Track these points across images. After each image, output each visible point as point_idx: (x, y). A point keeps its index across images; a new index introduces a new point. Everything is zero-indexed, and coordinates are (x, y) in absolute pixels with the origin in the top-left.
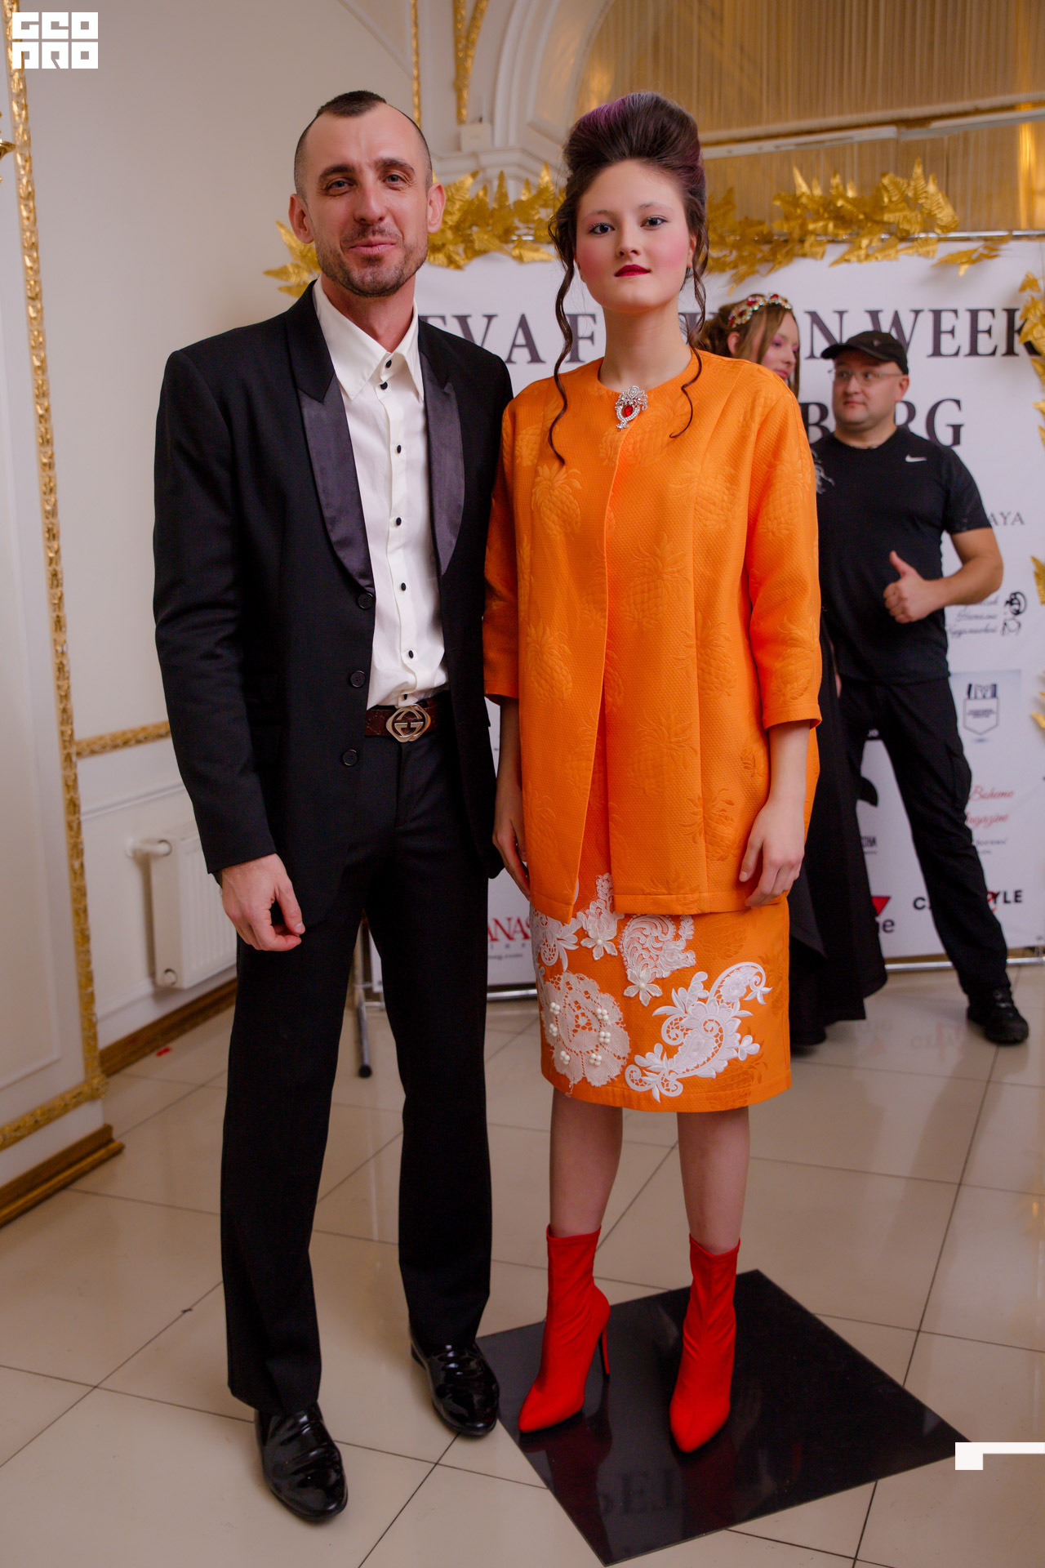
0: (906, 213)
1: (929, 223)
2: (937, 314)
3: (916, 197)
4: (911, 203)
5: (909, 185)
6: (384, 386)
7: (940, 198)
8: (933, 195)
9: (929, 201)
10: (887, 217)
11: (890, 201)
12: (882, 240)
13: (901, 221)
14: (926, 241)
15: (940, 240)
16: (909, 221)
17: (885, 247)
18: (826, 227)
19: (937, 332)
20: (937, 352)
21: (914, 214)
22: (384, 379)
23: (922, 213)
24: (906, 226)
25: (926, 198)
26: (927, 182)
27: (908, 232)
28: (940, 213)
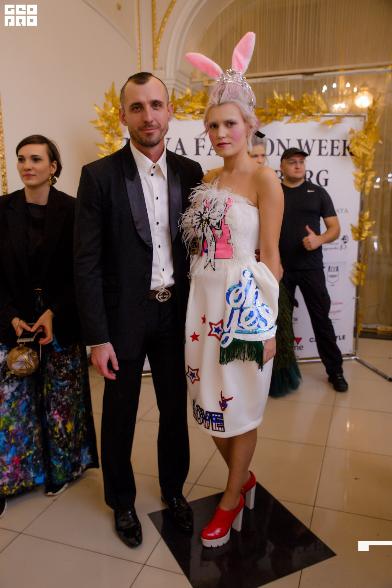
0: (311, 106)
1: (318, 110)
2: (320, 141)
3: (314, 101)
4: (312, 103)
5: (312, 97)
6: (152, 175)
7: (322, 102)
8: (319, 100)
9: (318, 103)
10: (305, 108)
11: (306, 102)
12: (303, 116)
13: (309, 109)
14: (317, 116)
15: (322, 116)
16: (312, 109)
17: (303, 118)
18: (284, 111)
19: (320, 147)
20: (320, 154)
21: (313, 107)
22: (152, 172)
23: (316, 107)
24: (311, 111)
26: (318, 96)
27: (311, 113)
28: (322, 106)
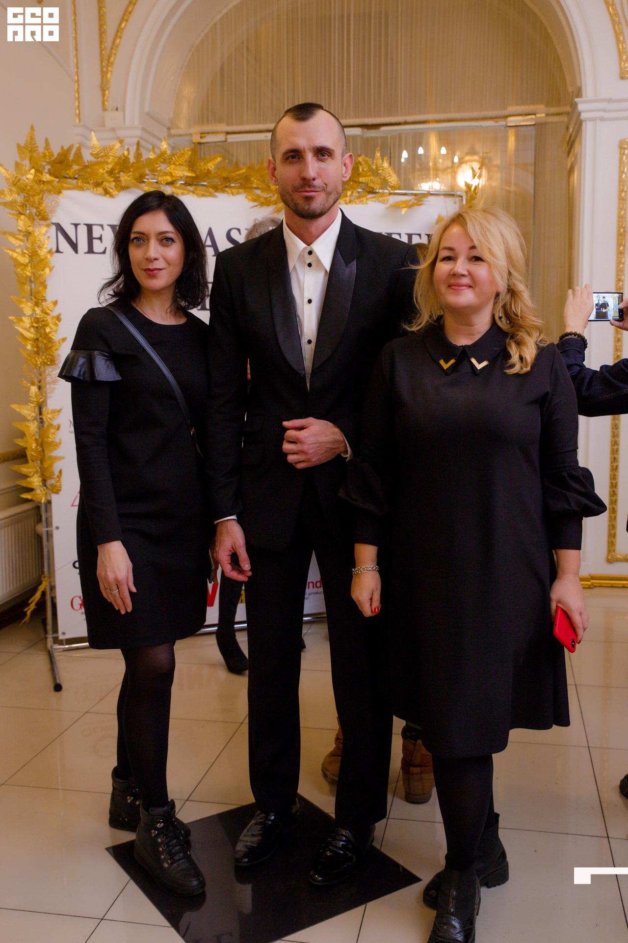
0: (372, 178)
1: (385, 183)
3: (377, 169)
4: (375, 173)
5: (373, 162)
7: (390, 170)
8: (386, 169)
9: (384, 172)
10: (361, 180)
11: (363, 170)
12: (359, 192)
13: (369, 182)
14: (383, 194)
15: (390, 194)
16: (373, 183)
17: (360, 196)
21: (376, 179)
23: (380, 178)
24: (372, 185)
25: (383, 170)
26: (383, 161)
27: (373, 188)
28: (390, 179)
